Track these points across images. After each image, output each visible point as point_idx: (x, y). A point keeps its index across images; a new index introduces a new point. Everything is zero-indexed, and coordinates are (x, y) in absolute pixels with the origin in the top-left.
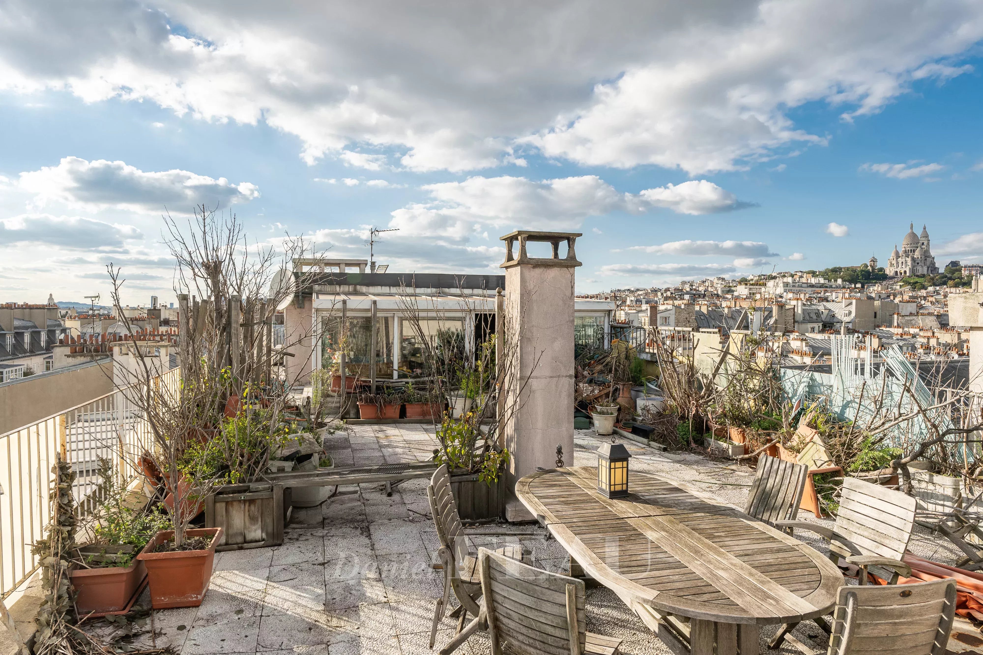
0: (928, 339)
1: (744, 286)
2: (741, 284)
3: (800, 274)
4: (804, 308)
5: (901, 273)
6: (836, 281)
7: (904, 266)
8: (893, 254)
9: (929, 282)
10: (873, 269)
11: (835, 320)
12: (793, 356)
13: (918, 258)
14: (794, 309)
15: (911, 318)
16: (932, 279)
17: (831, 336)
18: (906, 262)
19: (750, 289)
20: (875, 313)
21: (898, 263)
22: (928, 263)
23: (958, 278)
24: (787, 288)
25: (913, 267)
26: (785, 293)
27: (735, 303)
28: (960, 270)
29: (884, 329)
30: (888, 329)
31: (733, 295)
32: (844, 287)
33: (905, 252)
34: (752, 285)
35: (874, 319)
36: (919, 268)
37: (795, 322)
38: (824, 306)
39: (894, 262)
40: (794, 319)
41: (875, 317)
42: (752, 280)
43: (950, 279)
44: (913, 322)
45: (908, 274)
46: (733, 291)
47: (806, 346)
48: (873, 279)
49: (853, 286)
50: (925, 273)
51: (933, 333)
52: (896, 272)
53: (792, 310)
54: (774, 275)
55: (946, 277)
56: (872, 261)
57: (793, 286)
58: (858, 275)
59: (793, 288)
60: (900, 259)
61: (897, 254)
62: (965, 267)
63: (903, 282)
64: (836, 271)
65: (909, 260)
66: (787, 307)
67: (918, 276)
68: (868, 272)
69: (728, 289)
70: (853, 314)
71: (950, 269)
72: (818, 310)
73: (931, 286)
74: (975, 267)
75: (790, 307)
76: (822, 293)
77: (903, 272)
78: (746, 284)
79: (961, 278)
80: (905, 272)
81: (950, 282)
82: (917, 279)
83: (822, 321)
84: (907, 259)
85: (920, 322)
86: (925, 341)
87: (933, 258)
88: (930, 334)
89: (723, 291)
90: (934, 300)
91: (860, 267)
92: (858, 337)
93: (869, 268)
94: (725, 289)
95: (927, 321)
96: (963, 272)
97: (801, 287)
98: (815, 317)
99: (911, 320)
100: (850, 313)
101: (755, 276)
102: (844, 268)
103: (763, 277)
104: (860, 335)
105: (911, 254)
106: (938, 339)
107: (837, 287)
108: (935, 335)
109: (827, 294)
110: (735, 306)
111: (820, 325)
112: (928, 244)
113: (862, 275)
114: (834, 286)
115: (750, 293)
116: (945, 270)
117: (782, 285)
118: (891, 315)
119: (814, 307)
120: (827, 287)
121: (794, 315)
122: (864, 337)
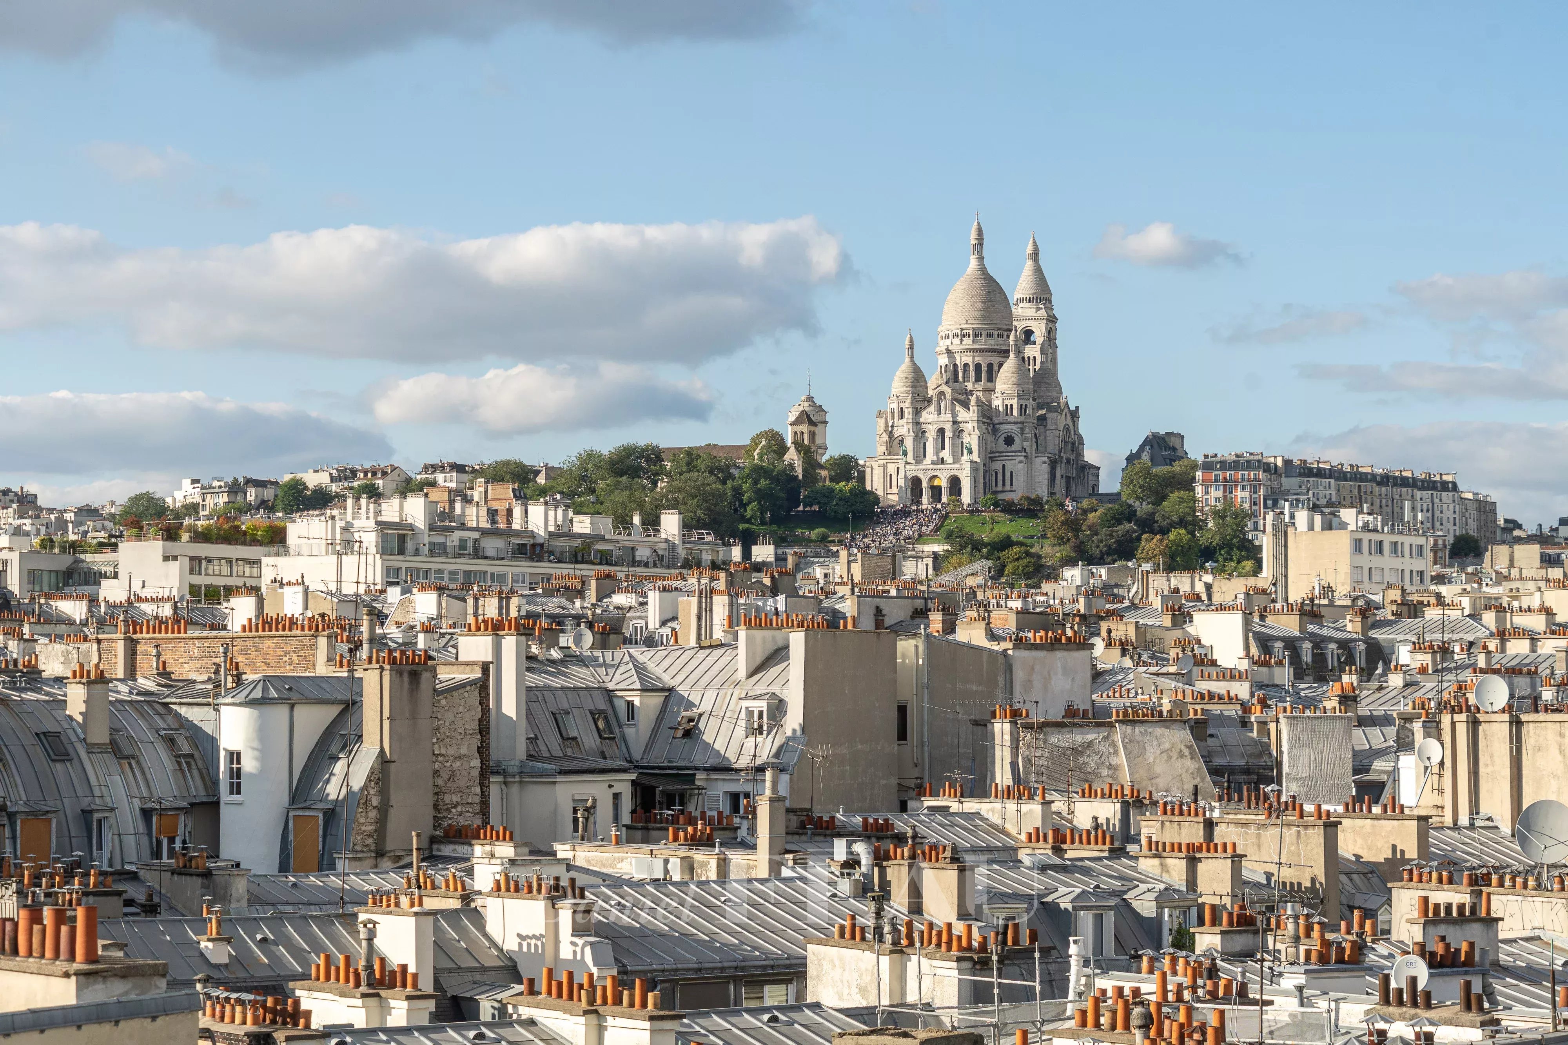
0: (1192, 862)
1: (155, 547)
2: (140, 535)
3: (448, 481)
4: (534, 679)
5: (936, 492)
6: (652, 522)
7: (946, 454)
8: (899, 385)
9: (1062, 541)
10: (811, 464)
11: (699, 758)
12: (543, 1016)
13: (1008, 409)
14: (482, 686)
15: (1079, 738)
16: (1073, 524)
17: (698, 856)
18: (958, 433)
19: (196, 564)
20: (902, 710)
21: (920, 434)
22: (1053, 440)
23: (1182, 523)
24: (403, 563)
25: (990, 456)
26: (394, 594)
27: (132, 646)
28: (1187, 484)
29: (954, 806)
30: (971, 806)
31: (93, 601)
32: (691, 563)
33: (953, 375)
34: (204, 537)
35: (894, 747)
36: (1015, 465)
37: (487, 771)
38: (640, 670)
39: (904, 428)
40: (483, 750)
41: (902, 735)
42: (193, 509)
43: (1148, 525)
44: (1090, 761)
45: (966, 498)
46: (95, 578)
47: (578, 930)
48: (811, 520)
49: (736, 553)
50: (1042, 491)
51: (1210, 825)
52: (916, 483)
53: (474, 696)
54: (313, 480)
55: (1130, 515)
56: (805, 418)
57: (437, 550)
58: (738, 492)
59: (435, 564)
60: (928, 416)
61: (917, 379)
62: (1208, 466)
63: (949, 537)
64: (634, 472)
65: (969, 417)
66: (446, 675)
67: (1011, 509)
68: (786, 479)
69: (64, 562)
70: (794, 719)
71: (1147, 473)
72: (609, 694)
73: (1070, 562)
74: (1249, 465)
75: (460, 675)
76: (591, 595)
77: (943, 482)
78: (171, 534)
79: (1191, 523)
80: (955, 483)
81: (1150, 544)
82: (1008, 527)
83: (632, 765)
84: (963, 415)
85: (1121, 759)
86: (1177, 867)
87: (1074, 414)
88: (1192, 833)
89: (31, 577)
90: (1132, 635)
91: (748, 451)
92: (852, 863)
93: (792, 455)
94: (44, 563)
95: (1152, 753)
96: (1199, 490)
97: (476, 554)
98: (590, 740)
99: (1077, 751)
100: (778, 708)
101: (207, 490)
102: (675, 453)
103: (251, 495)
104: (861, 849)
105: (975, 388)
106: (1237, 859)
107: (657, 560)
108: (1222, 833)
109: (619, 599)
110: (131, 672)
111: (623, 784)
112: (1051, 334)
113: (760, 495)
114: (642, 554)
115: (194, 590)
116: (1127, 481)
117: (370, 539)
118: (983, 724)
119: (580, 676)
120: (605, 559)
121: (484, 728)
122: (880, 858)
